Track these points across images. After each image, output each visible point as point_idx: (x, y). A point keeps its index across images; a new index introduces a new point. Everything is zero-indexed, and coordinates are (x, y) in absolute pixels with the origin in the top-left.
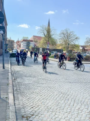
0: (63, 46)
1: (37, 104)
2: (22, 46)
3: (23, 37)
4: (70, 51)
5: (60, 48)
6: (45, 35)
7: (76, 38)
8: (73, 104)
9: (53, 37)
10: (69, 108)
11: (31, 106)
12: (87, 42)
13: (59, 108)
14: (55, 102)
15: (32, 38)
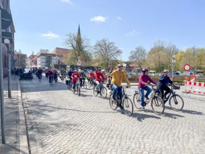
0: (101, 62)
1: (66, 149)
2: (38, 62)
3: (41, 50)
5: (96, 65)
6: (73, 47)
7: (118, 52)
8: (118, 142)
9: (86, 49)
11: (57, 152)
12: (132, 57)
13: (99, 152)
14: (93, 142)
15: (54, 51)
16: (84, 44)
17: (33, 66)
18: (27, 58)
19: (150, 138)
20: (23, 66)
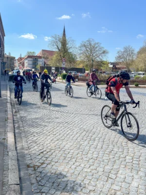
0: (86, 64)
1: (49, 148)
2: (26, 64)
3: (28, 53)
5: (81, 66)
6: (59, 49)
7: (104, 52)
9: (70, 51)
10: (95, 153)
11: (41, 150)
13: (81, 153)
14: (75, 143)
15: (40, 53)
16: (68, 46)
20: (11, 69)
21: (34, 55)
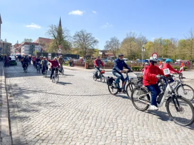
0: (79, 51)
1: (45, 130)
2: (22, 50)
3: (25, 40)
4: (87, 56)
5: (75, 53)
6: (55, 37)
7: (95, 42)
8: (94, 123)
9: (66, 39)
10: (89, 131)
11: (37, 133)
12: (107, 46)
13: (76, 132)
14: (71, 123)
15: (37, 41)
16: (64, 34)
17: (17, 54)
18: (12, 47)
19: (122, 118)
20: (7, 54)
21: (31, 42)
